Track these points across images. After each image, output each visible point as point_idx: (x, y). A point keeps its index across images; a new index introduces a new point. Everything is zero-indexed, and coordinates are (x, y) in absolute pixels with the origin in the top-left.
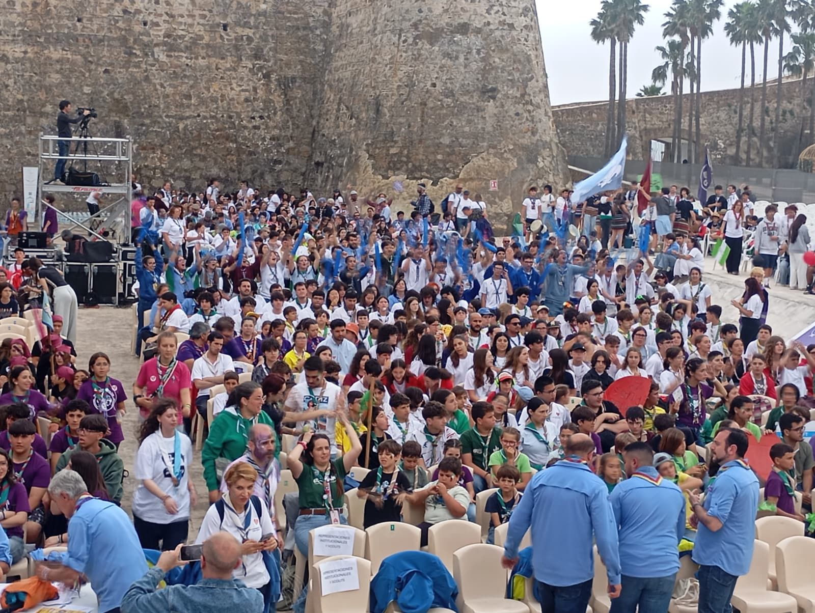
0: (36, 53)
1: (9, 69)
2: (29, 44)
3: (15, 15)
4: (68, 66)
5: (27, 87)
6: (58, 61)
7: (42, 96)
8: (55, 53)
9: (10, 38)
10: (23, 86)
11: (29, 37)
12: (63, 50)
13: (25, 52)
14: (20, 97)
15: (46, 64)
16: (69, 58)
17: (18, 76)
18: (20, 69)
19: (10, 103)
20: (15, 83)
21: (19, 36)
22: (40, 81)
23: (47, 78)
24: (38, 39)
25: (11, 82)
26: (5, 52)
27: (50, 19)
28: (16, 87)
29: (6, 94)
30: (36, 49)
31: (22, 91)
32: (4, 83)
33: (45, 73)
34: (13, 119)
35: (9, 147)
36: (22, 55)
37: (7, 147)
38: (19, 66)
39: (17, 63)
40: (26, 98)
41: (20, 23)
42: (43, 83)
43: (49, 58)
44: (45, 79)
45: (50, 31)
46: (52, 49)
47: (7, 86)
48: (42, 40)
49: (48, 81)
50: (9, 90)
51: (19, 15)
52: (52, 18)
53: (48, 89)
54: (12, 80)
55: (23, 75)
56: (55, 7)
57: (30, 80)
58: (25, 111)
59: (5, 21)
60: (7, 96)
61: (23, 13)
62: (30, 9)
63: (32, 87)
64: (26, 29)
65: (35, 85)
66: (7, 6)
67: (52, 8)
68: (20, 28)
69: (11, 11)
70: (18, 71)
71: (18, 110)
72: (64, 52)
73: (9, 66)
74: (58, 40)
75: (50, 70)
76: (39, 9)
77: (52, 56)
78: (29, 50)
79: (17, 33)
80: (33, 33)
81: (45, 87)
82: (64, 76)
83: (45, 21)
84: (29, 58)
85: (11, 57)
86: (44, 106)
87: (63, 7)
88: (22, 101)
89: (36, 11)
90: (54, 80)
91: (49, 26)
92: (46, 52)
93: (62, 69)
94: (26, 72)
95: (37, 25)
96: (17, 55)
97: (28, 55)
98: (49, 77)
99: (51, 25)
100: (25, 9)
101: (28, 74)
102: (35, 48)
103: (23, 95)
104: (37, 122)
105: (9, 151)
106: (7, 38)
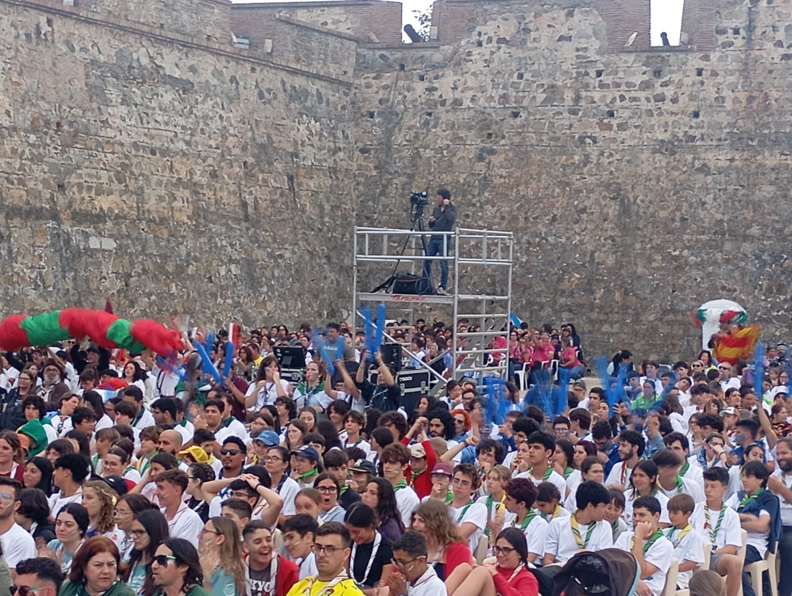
0: (746, 160)
1: (709, 181)
2: (737, 150)
3: (724, 114)
4: (786, 175)
5: (730, 204)
6: (773, 169)
7: (749, 214)
8: (770, 159)
9: (715, 143)
10: (724, 202)
11: (739, 140)
12: (782, 154)
13: (732, 160)
14: (719, 216)
15: (757, 174)
16: (788, 165)
17: (720, 190)
18: (723, 181)
19: (706, 225)
20: (715, 199)
21: (725, 140)
22: (747, 196)
23: (757, 191)
24: (750, 143)
25: (709, 199)
26: (707, 161)
27: (768, 116)
28: (715, 204)
29: (702, 214)
30: (746, 155)
31: (722, 209)
32: (701, 200)
33: (755, 185)
34: (708, 245)
35: (699, 280)
36: (728, 163)
37: (696, 279)
38: (722, 178)
39: (720, 173)
40: (726, 218)
41: (729, 123)
42: (751, 198)
43: (761, 165)
44: (753, 194)
45: (766, 131)
46: (767, 154)
47: (704, 203)
48: (755, 143)
49: (758, 195)
50: (706, 209)
51: (728, 114)
52: (772, 114)
53: (757, 206)
54: (711, 196)
55: (726, 189)
56: (776, 100)
57: (735, 194)
58: (723, 235)
59: (710, 122)
60: (702, 216)
61: (734, 110)
62: (744, 105)
63: (736, 203)
64: (735, 130)
65: (740, 201)
66: (715, 104)
67: (773, 102)
68: (728, 130)
69: (719, 109)
70: (720, 184)
71: (715, 234)
72: (784, 157)
73: (709, 179)
74: (776, 143)
75: (762, 181)
76: (754, 105)
77: (767, 162)
78: (737, 157)
79: (723, 136)
80: (744, 136)
81: (754, 204)
82: (780, 188)
83: (761, 119)
84: (736, 168)
85: (713, 167)
86: (749, 227)
87: (787, 99)
88: (721, 221)
89: (751, 107)
90: (765, 194)
91: (766, 125)
92: (759, 158)
93: (777, 179)
94: (730, 184)
95: (750, 125)
96: (720, 164)
97: (735, 164)
98: (760, 189)
99: (769, 123)
100: (737, 106)
101: (732, 187)
102: (745, 153)
103: (723, 214)
104: (739, 248)
105: (698, 285)
106: (711, 143)
